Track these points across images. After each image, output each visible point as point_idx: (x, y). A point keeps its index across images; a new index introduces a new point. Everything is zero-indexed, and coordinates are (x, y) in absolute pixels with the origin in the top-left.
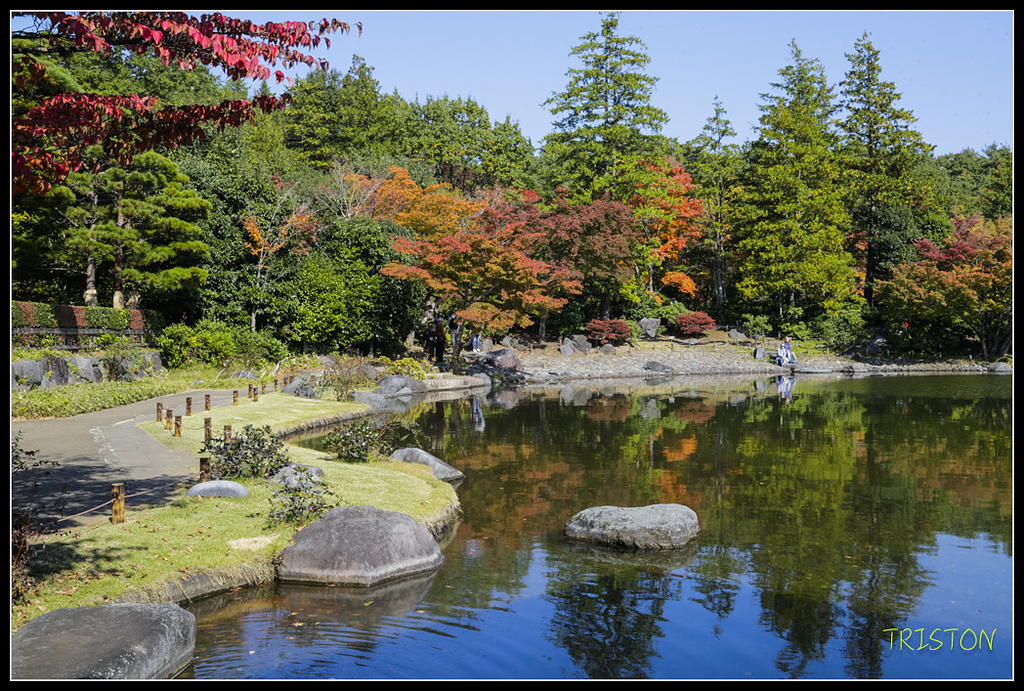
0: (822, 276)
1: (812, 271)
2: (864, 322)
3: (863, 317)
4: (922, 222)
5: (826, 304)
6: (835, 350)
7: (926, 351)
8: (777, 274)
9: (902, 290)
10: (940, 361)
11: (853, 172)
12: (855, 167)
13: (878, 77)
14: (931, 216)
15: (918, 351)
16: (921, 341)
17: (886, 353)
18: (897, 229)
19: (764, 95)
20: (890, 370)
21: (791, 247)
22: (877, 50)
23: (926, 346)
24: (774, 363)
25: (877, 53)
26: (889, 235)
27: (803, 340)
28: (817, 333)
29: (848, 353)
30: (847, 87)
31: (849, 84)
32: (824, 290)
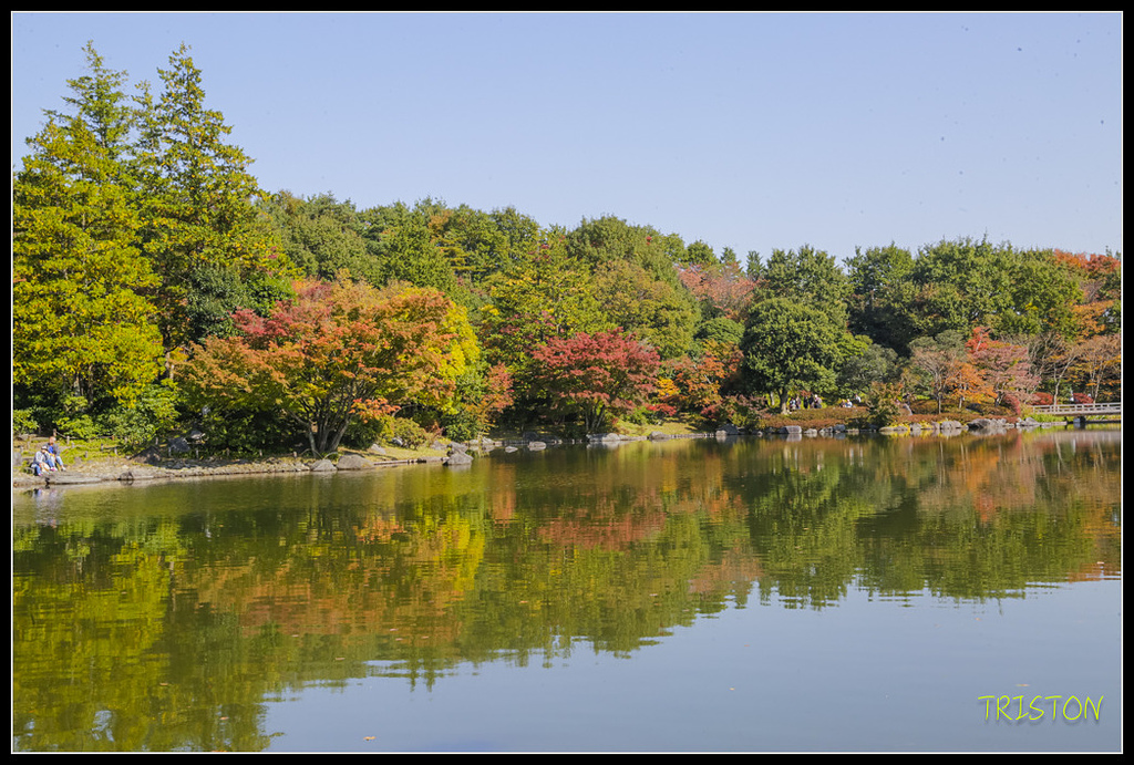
0: (111, 354)
1: (95, 348)
2: (177, 414)
3: (177, 408)
4: (256, 287)
5: (117, 392)
6: (125, 451)
7: (245, 449)
8: (41, 353)
9: (201, 373)
10: (260, 460)
11: (165, 221)
12: (172, 216)
13: (203, 104)
14: (269, 281)
15: (235, 449)
16: (238, 437)
17: (194, 453)
18: (220, 296)
19: (49, 112)
20: (190, 474)
21: (64, 318)
22: (197, 68)
23: (244, 442)
24: (29, 472)
25: (197, 73)
26: (210, 304)
27: (86, 440)
28: (108, 429)
29: (142, 454)
30: (163, 112)
31: (166, 108)
32: (113, 373)
